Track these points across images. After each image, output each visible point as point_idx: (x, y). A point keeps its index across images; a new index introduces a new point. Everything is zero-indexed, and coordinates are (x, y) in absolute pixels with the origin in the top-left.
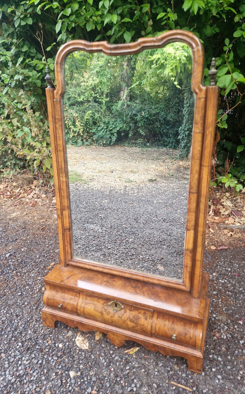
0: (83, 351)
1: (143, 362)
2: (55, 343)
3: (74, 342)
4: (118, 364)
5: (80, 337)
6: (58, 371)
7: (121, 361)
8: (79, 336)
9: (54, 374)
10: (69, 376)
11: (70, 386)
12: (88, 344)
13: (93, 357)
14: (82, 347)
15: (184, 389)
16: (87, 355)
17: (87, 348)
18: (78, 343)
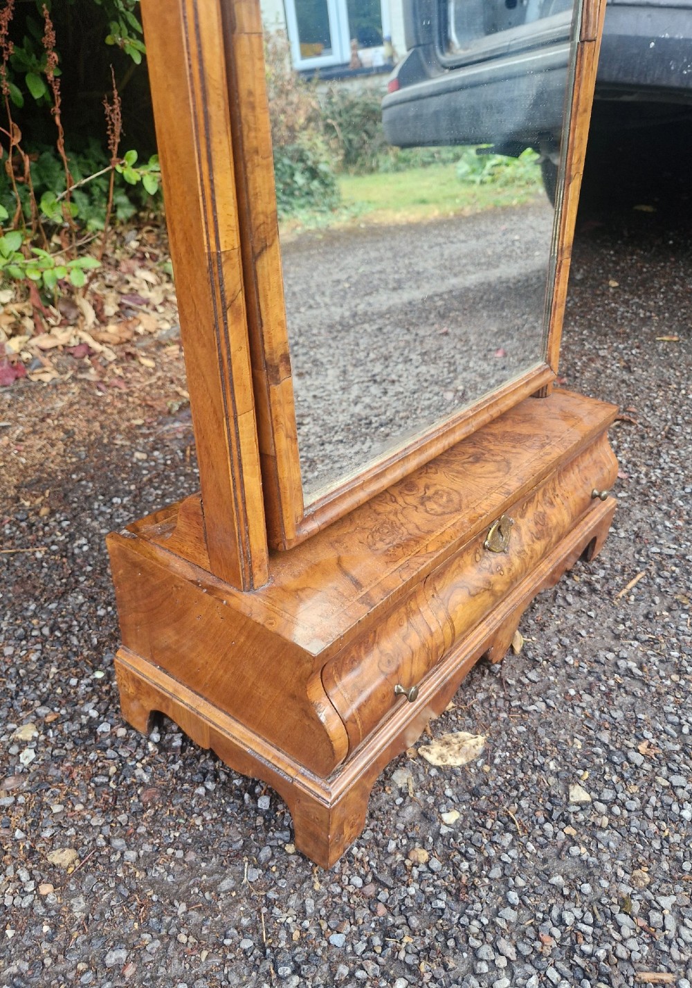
0: (493, 751)
1: (552, 628)
2: (437, 835)
3: (446, 772)
4: (552, 678)
5: (433, 751)
6: (561, 836)
7: (545, 670)
8: (428, 751)
9: (575, 850)
10: (582, 806)
11: (623, 806)
12: (464, 734)
13: (522, 729)
14: (474, 751)
15: (636, 586)
16: (509, 744)
17: (481, 739)
18: (457, 761)
